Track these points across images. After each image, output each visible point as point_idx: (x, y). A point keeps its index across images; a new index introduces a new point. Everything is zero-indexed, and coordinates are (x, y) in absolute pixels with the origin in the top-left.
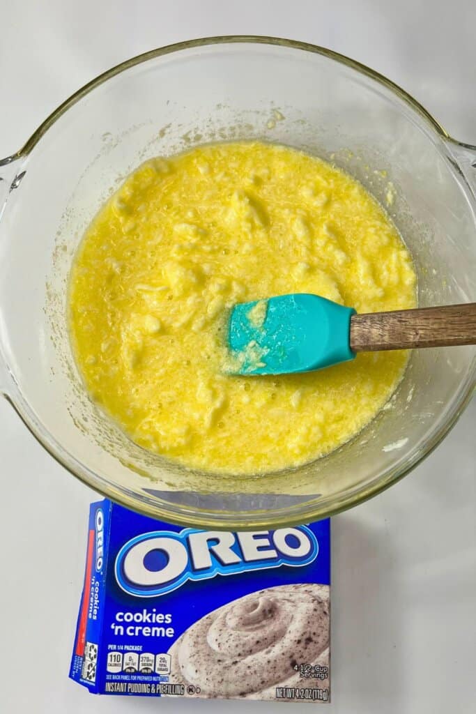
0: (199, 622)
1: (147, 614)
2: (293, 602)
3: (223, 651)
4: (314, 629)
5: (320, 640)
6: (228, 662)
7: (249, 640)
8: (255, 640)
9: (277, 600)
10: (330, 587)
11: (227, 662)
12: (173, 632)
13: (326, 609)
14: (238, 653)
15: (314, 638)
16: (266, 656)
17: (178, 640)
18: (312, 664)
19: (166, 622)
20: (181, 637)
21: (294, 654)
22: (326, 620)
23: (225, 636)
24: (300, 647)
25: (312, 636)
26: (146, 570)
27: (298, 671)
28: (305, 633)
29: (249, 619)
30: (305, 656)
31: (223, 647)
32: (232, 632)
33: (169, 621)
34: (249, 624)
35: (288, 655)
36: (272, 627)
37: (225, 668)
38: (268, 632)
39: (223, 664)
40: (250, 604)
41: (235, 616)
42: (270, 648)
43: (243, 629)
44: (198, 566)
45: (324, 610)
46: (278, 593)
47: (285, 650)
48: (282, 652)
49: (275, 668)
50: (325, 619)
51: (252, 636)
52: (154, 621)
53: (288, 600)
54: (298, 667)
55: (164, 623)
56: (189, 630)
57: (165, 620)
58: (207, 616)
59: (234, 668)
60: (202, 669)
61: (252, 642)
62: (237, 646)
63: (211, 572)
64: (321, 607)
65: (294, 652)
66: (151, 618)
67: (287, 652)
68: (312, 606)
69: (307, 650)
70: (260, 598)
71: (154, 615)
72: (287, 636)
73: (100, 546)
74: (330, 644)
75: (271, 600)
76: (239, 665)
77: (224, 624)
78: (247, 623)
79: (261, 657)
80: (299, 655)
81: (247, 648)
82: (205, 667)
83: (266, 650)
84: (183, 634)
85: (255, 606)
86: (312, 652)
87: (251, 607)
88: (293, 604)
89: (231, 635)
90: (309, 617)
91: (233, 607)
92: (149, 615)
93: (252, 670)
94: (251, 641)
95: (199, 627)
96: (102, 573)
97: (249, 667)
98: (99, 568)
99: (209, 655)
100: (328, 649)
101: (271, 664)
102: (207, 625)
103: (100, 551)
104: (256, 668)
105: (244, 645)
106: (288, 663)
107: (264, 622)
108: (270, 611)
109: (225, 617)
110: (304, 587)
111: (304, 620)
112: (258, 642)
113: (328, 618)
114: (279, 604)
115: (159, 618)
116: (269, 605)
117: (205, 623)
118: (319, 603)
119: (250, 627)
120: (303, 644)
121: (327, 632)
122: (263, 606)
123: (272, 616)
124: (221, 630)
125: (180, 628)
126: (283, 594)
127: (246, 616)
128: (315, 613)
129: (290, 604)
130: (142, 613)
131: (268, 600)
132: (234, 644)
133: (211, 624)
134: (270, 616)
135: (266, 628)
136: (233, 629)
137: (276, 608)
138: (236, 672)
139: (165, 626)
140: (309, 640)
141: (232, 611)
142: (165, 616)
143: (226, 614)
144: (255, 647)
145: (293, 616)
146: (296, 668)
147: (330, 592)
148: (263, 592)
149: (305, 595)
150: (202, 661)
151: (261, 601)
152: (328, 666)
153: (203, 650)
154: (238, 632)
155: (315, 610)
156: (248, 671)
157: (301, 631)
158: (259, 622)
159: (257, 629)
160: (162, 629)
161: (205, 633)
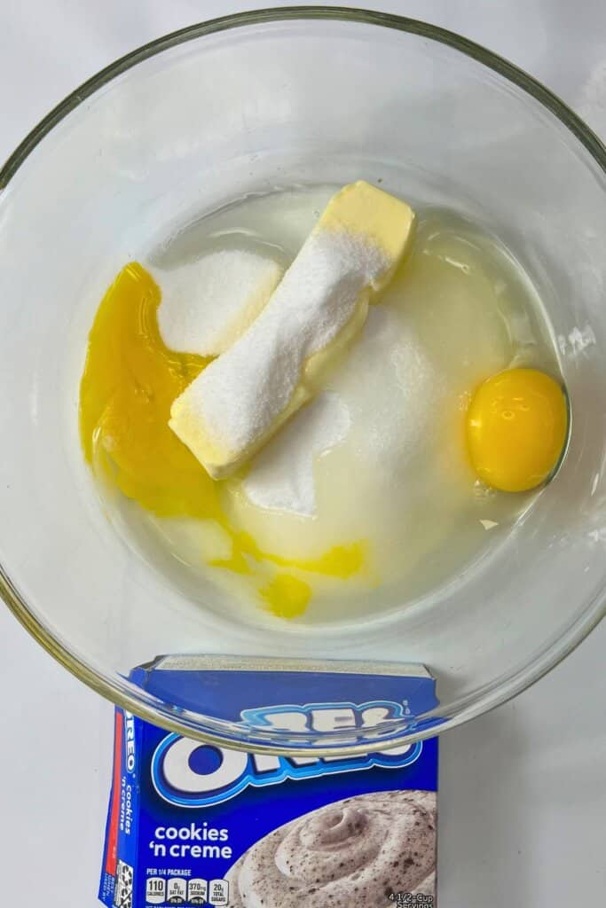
0: (264, 839)
1: (196, 829)
2: (388, 814)
3: (296, 876)
4: (416, 847)
5: (423, 862)
6: (304, 889)
7: (330, 863)
8: (338, 862)
9: (367, 812)
10: (437, 796)
11: (302, 890)
12: (230, 851)
13: (431, 823)
14: (316, 878)
15: (416, 860)
16: (353, 882)
17: (238, 862)
18: (413, 893)
19: (221, 839)
20: (241, 858)
21: (389, 880)
22: (432, 836)
23: (299, 857)
24: (397, 872)
25: (413, 857)
26: (193, 773)
27: (394, 901)
28: (403, 853)
29: (329, 836)
30: (403, 882)
31: (296, 871)
32: (309, 852)
33: (226, 838)
34: (330, 842)
35: (382, 881)
36: (360, 846)
37: (299, 897)
38: (355, 852)
39: (297, 893)
40: (332, 816)
41: (312, 832)
42: (357, 872)
43: (322, 848)
44: (260, 768)
45: (428, 824)
46: (369, 802)
47: (377, 875)
48: (373, 877)
49: (364, 897)
50: (430, 834)
51: (333, 857)
52: (205, 838)
53: (382, 812)
54: (394, 896)
55: (218, 841)
56: (252, 850)
57: (219, 836)
58: (275, 831)
59: (312, 897)
60: (270, 898)
61: (334, 865)
62: (314, 870)
63: (280, 774)
64: (425, 819)
65: (390, 877)
66: (201, 834)
67: (380, 877)
68: (413, 819)
69: (407, 875)
70: (345, 809)
71: (205, 831)
72: (381, 857)
73: (130, 740)
74: (436, 867)
75: (359, 811)
76: (317, 893)
77: (298, 842)
78: (327, 841)
79: (346, 883)
80: (397, 881)
81: (328, 872)
82: (273, 895)
83: (352, 875)
84: (244, 855)
85: (338, 819)
86: (413, 877)
87: (333, 820)
88: (388, 816)
89: (307, 856)
90: (408, 833)
91: (308, 821)
92: (199, 830)
93: (335, 900)
94: (334, 863)
95: (264, 846)
96: (134, 776)
97: (331, 896)
98: (131, 768)
99: (277, 881)
100: (434, 873)
101: (359, 893)
102: (275, 843)
103: (131, 745)
104: (340, 897)
105: (324, 868)
106: (381, 892)
107: (350, 840)
108: (358, 826)
109: (298, 833)
110: (402, 795)
111: (402, 836)
112: (342, 865)
113: (434, 834)
114: (369, 817)
115: (212, 834)
116: (356, 818)
117: (272, 840)
118: (423, 815)
119: (331, 846)
120: (400, 867)
121: (433, 852)
122: (348, 819)
123: (361, 832)
124: (293, 850)
125: (240, 847)
126: (375, 803)
127: (326, 831)
128: (418, 828)
129: (383, 816)
130: (190, 829)
131: (354, 812)
132: (311, 867)
133: (280, 842)
134: (357, 831)
135: (353, 848)
136: (308, 848)
137: (366, 822)
138: (314, 902)
139: (221, 844)
140: (409, 862)
141: (307, 826)
142: (219, 831)
143: (300, 829)
144: (339, 871)
145: (388, 831)
146: (392, 897)
147: (437, 801)
148: (348, 801)
149: (404, 805)
150: (269, 888)
151: (346, 813)
152: (433, 895)
153: (270, 874)
154: (316, 852)
155: (417, 824)
156: (329, 902)
157: (399, 850)
158: (342, 840)
159: (340, 848)
160: (217, 848)
161: (273, 854)
